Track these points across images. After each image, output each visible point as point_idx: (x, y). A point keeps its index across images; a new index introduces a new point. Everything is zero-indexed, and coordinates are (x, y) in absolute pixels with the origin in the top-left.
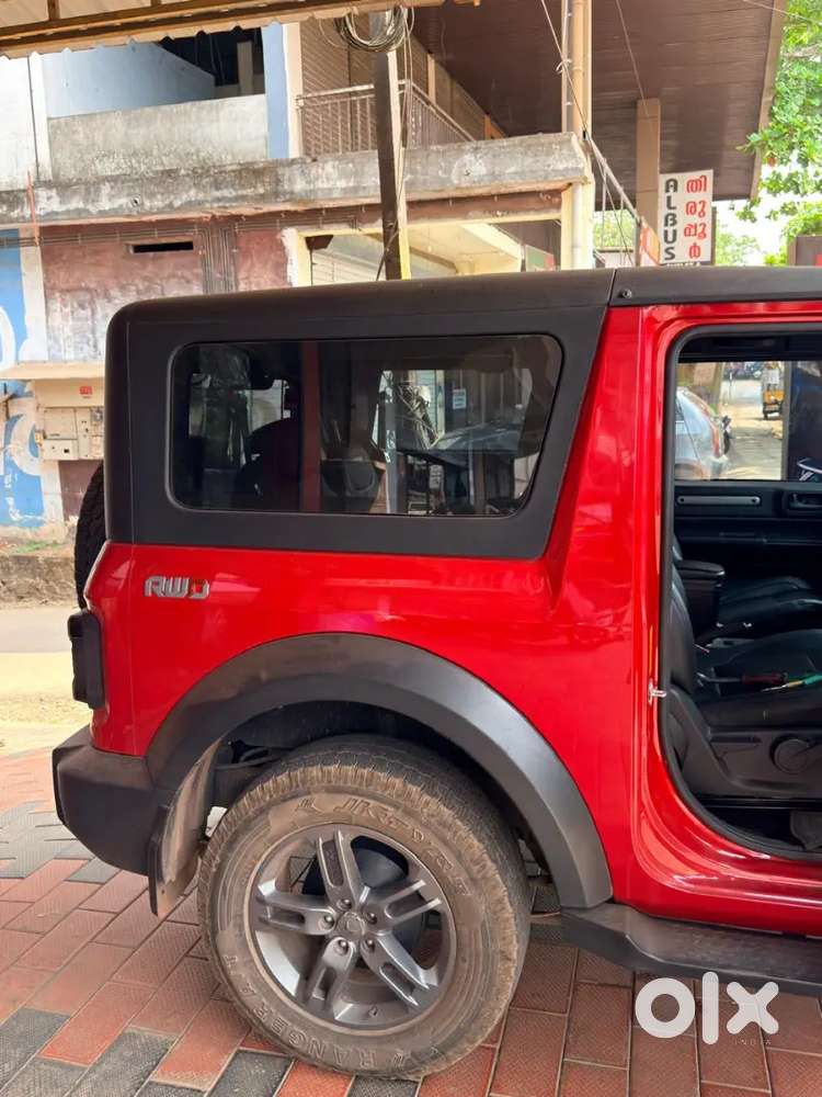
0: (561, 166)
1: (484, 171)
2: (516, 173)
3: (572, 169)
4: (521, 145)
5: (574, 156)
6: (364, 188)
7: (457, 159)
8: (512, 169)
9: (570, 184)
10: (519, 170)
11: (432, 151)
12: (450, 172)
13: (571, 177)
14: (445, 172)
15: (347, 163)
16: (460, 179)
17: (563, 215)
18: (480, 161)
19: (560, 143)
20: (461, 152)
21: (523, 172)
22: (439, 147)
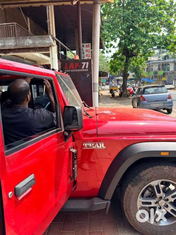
0: (48, 42)
1: (31, 42)
2: (38, 43)
3: (50, 43)
4: (39, 37)
5: (50, 40)
6: (6, 46)
7: (26, 40)
8: (37, 42)
9: (51, 46)
10: (39, 42)
11: (20, 38)
12: (24, 43)
13: (50, 44)
14: (23, 42)
15: (2, 40)
16: (26, 44)
17: (50, 52)
18: (31, 41)
19: (47, 37)
20: (26, 38)
21: (40, 43)
22: (22, 37)
